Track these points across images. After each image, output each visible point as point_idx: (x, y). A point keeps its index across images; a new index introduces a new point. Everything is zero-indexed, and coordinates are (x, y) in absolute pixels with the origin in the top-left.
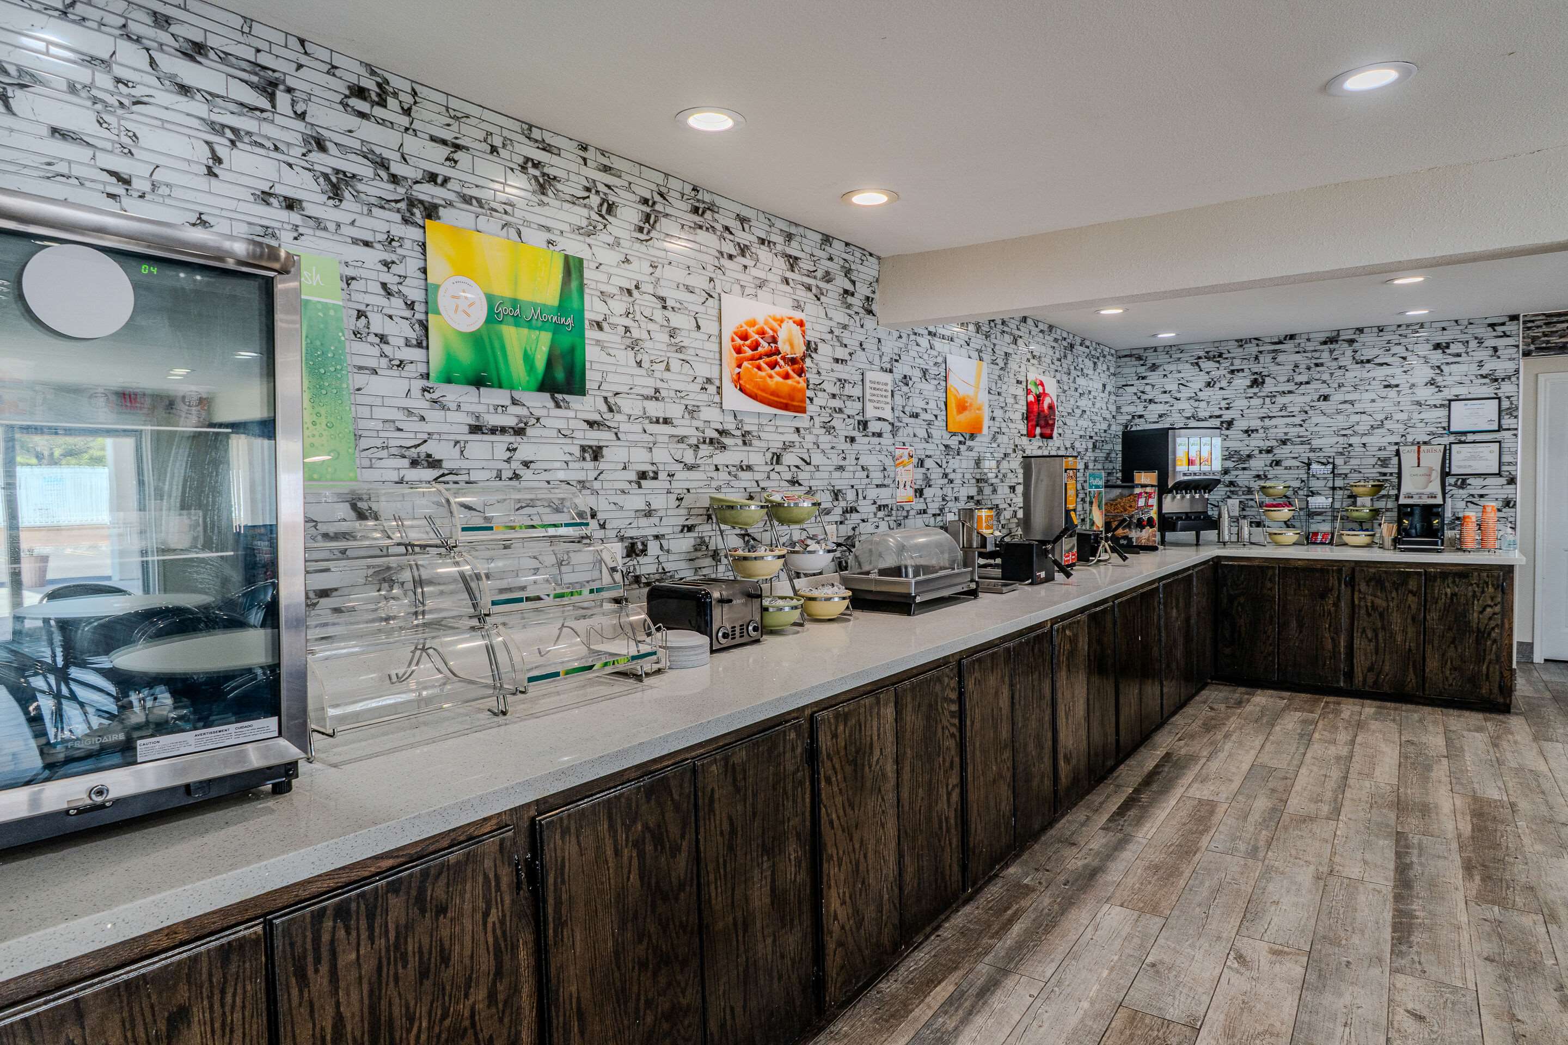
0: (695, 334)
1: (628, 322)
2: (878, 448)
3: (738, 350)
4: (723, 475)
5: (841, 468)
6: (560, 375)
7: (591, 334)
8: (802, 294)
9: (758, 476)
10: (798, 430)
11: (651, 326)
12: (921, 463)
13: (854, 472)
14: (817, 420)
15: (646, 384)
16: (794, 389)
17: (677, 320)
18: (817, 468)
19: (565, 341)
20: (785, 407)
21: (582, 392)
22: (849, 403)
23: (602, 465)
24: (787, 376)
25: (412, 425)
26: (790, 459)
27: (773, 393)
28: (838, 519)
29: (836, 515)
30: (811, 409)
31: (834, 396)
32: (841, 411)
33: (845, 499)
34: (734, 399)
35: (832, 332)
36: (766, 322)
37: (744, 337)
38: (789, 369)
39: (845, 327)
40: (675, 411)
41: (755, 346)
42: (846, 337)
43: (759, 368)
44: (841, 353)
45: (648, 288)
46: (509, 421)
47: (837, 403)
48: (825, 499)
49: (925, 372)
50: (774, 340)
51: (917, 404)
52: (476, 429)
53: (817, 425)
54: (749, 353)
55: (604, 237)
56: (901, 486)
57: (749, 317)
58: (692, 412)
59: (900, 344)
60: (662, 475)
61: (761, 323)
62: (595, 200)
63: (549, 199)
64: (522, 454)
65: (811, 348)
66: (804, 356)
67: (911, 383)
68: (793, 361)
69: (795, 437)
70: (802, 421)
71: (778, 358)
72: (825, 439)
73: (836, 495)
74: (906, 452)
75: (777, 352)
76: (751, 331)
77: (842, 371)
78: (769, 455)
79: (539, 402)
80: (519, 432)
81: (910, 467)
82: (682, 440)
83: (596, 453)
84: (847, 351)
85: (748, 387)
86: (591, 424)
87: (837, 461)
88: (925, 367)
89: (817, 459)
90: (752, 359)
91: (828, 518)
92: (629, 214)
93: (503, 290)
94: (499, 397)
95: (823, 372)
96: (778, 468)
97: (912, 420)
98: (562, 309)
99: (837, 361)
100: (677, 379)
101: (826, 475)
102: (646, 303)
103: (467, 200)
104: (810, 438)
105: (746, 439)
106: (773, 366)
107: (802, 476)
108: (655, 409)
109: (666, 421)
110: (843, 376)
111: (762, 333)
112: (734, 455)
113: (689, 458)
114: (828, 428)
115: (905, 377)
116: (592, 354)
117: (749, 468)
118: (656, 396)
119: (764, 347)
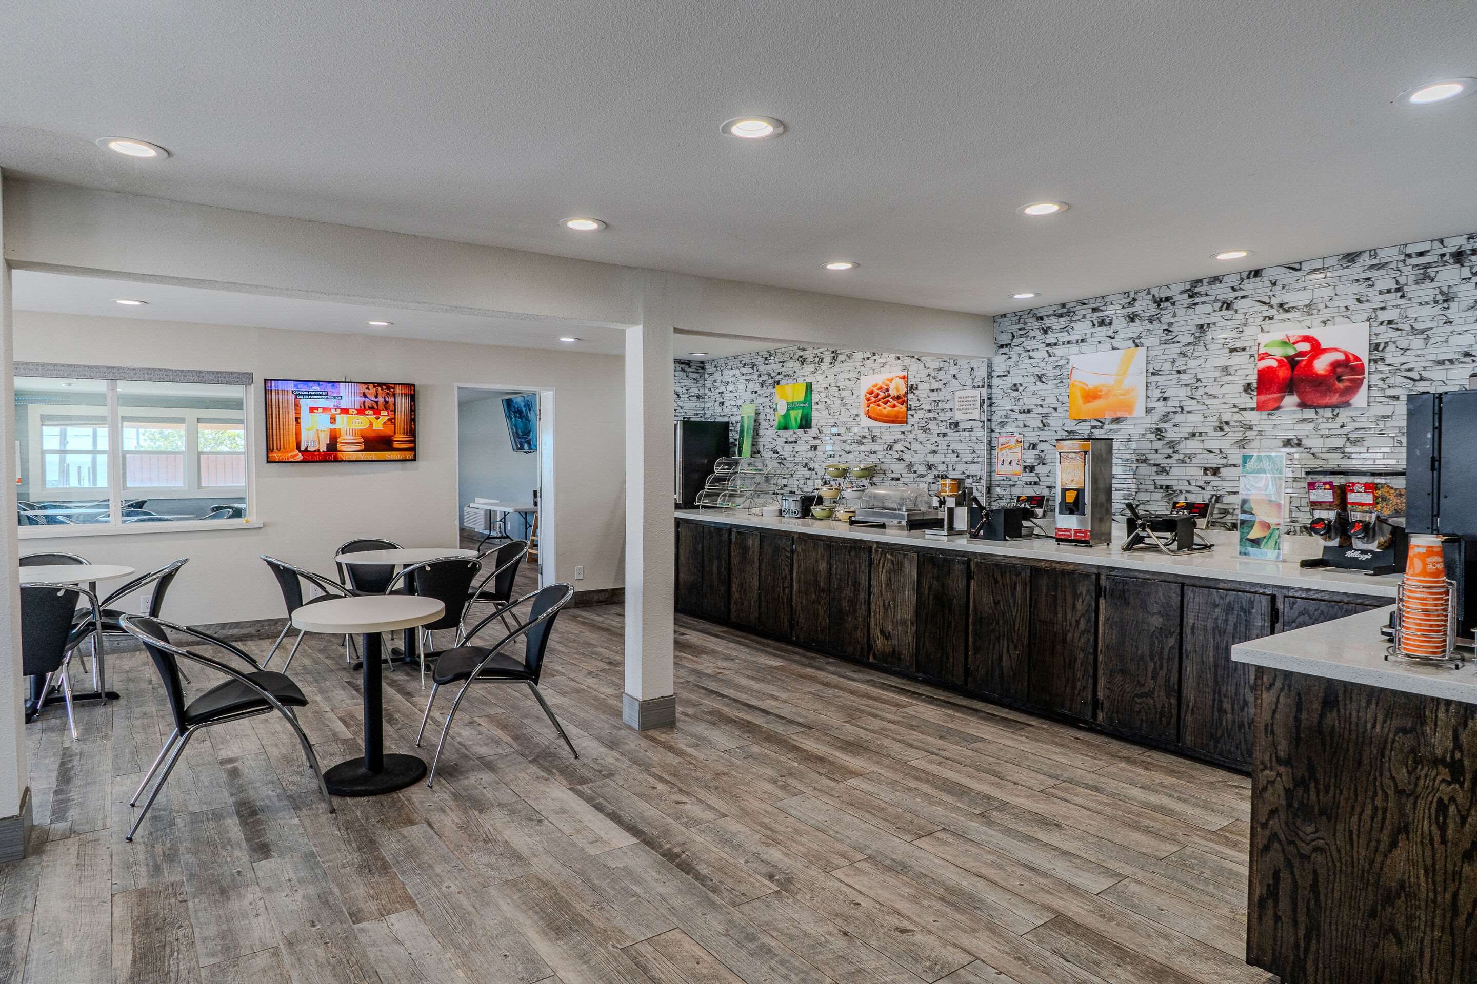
0: (853, 397)
1: (826, 399)
2: (968, 438)
3: (868, 400)
4: (862, 456)
5: (935, 452)
6: (804, 423)
7: (814, 407)
8: (907, 361)
9: (879, 456)
10: (903, 433)
11: (835, 399)
12: (1034, 446)
13: (945, 454)
14: (916, 426)
15: (832, 421)
16: (898, 412)
17: (843, 394)
18: (916, 452)
19: (805, 411)
20: (893, 422)
21: (810, 427)
22: (942, 414)
23: (817, 452)
24: (894, 406)
25: (774, 442)
26: (898, 447)
27: (886, 416)
28: (931, 481)
29: (930, 478)
30: (911, 420)
31: (930, 411)
32: (935, 419)
33: (936, 469)
34: (866, 422)
35: (929, 375)
36: (883, 383)
37: (871, 393)
38: (895, 403)
39: (940, 369)
40: (842, 430)
41: (876, 396)
42: (941, 375)
43: (879, 405)
44: (935, 385)
45: (833, 385)
46: (793, 439)
47: (931, 415)
48: (922, 469)
49: (1040, 378)
50: (887, 390)
51: (1030, 402)
52: (786, 442)
53: (916, 428)
54: (873, 399)
55: (820, 371)
56: (1007, 463)
57: (874, 383)
58: (849, 429)
59: (1009, 363)
60: (837, 456)
61: (880, 384)
62: (817, 359)
63: (805, 366)
64: (796, 450)
65: (912, 389)
66: (907, 393)
67: (1021, 389)
68: (898, 398)
69: (902, 437)
70: (906, 428)
71: (889, 399)
72: (922, 436)
73: (930, 467)
74: (1014, 440)
75: (889, 395)
76: (875, 389)
77: (935, 396)
78: (886, 446)
79: (800, 432)
80: (796, 442)
81: (1019, 450)
82: (845, 441)
83: (815, 448)
84: (942, 383)
85: (873, 415)
86: (814, 438)
87: (930, 447)
88: (1039, 373)
89: (915, 446)
90: (875, 402)
91: (922, 479)
92: (828, 359)
93: (790, 400)
94: (791, 432)
95: (922, 400)
96: (890, 452)
97: (1023, 415)
98: (804, 402)
99: (933, 391)
100: (844, 417)
101: (923, 456)
102: (833, 390)
103: (785, 376)
104: (910, 437)
105: (874, 439)
106: (885, 403)
107: (905, 456)
108: (835, 430)
109: (839, 435)
110: (937, 399)
111: (881, 389)
112: (868, 446)
113: (848, 448)
114: (925, 430)
115: (1015, 385)
116: (814, 414)
117: (875, 452)
118: (835, 426)
119: (882, 394)
